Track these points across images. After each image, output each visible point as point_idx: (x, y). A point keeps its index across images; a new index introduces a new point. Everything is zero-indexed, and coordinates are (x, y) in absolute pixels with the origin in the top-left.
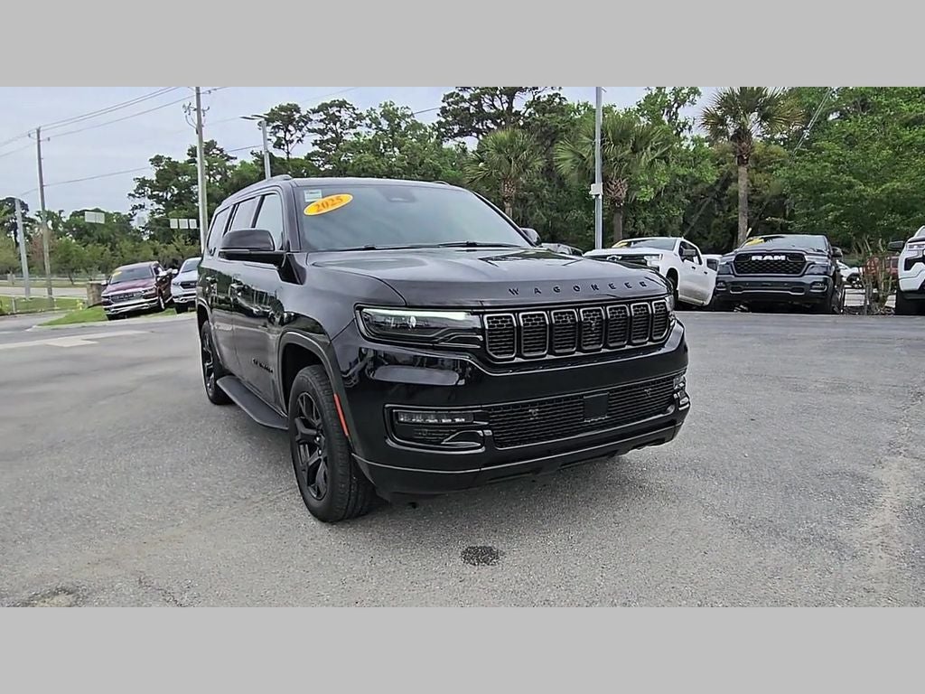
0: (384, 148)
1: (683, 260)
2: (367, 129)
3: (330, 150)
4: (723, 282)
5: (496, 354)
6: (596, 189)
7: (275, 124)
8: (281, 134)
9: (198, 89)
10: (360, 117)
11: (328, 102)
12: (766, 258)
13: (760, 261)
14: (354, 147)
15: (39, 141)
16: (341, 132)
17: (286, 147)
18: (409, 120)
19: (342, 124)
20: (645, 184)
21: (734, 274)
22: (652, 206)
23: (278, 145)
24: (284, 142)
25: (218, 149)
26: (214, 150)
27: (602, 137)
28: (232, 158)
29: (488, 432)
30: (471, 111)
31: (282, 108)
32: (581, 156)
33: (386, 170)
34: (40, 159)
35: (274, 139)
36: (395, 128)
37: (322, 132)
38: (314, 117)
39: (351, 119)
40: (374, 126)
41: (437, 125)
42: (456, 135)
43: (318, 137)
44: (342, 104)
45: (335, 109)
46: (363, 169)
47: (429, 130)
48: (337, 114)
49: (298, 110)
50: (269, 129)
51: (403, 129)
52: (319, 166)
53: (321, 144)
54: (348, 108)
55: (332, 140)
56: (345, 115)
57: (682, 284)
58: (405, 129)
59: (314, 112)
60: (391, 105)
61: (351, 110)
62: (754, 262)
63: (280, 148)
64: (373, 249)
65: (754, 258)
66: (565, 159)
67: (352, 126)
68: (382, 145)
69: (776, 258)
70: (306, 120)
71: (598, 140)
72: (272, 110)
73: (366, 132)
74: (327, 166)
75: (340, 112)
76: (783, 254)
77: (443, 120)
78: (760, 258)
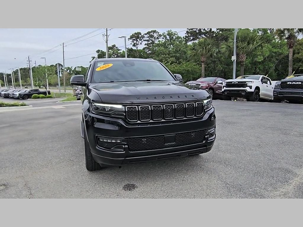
0: (168, 45)
1: (262, 83)
2: (162, 39)
3: (150, 46)
4: (276, 92)
5: (131, 120)
6: (234, 58)
7: (133, 39)
8: (135, 42)
9: (107, 29)
10: (160, 36)
11: (150, 31)
12: (293, 83)
13: (291, 84)
14: (158, 45)
15: (63, 47)
16: (154, 41)
17: (136, 46)
18: (176, 36)
19: (155, 38)
20: (260, 55)
21: (280, 89)
22: (263, 63)
23: (134, 45)
24: (136, 44)
25: (116, 47)
26: (115, 48)
27: (236, 40)
28: (120, 50)
29: (126, 146)
30: (197, 32)
31: (135, 34)
32: (229, 47)
33: (168, 52)
34: (63, 52)
35: (133, 43)
36: (171, 38)
37: (148, 41)
38: (146, 36)
39: (157, 36)
40: (164, 38)
41: (185, 37)
42: (191, 40)
43: (146, 42)
44: (155, 32)
45: (152, 33)
46: (160, 52)
47: (183, 39)
48: (153, 35)
49: (140, 34)
50: (131, 40)
51: (174, 38)
52: (147, 52)
53: (147, 44)
54: (156, 33)
55: (151, 43)
56: (155, 35)
57: (261, 92)
58: (175, 38)
59: (146, 34)
60: (170, 31)
61: (157, 33)
62: (288, 84)
63: (135, 46)
64: (113, 82)
65: (288, 83)
66: (223, 48)
67: (158, 38)
68: (167, 44)
69: (297, 83)
70: (143, 37)
71: (235, 41)
72: (133, 34)
73: (162, 40)
74: (149, 52)
75: (154, 34)
76: (300, 82)
77: (187, 35)
78: (291, 83)
